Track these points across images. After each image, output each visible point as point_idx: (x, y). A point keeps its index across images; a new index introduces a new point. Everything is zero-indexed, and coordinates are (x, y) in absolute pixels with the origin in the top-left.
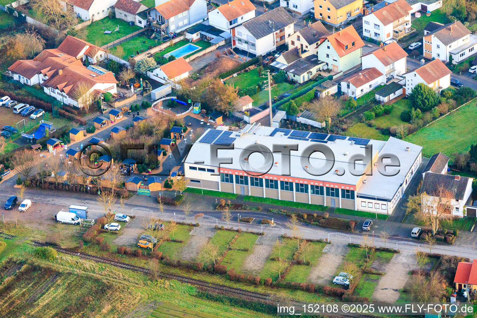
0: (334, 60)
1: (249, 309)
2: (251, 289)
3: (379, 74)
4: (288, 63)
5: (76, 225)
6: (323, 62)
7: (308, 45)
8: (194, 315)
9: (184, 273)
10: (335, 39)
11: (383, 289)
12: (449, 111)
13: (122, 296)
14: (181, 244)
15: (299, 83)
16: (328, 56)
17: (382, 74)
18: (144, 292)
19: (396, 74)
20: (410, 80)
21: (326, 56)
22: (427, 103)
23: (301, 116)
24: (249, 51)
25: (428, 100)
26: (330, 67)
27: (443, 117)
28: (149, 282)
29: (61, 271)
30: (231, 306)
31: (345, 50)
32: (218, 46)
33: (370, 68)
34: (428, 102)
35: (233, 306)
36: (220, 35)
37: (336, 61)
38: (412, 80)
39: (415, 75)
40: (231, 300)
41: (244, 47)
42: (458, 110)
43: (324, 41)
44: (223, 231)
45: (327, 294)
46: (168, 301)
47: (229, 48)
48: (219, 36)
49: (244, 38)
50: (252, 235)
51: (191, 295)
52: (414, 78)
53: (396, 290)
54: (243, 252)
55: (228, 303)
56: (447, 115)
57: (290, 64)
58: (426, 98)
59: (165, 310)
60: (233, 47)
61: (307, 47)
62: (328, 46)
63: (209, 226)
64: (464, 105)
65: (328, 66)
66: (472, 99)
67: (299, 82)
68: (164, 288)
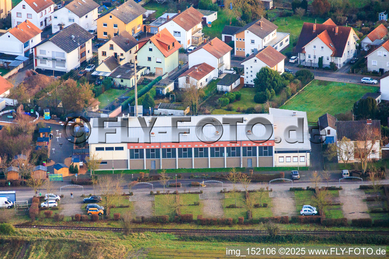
0: (157, 62)
1: (238, 241)
2: (227, 228)
3: (212, 69)
4: (111, 70)
5: (10, 208)
6: (144, 67)
7: (123, 52)
8: (188, 253)
9: (152, 226)
10: (156, 40)
11: (350, 213)
12: (297, 91)
13: (106, 249)
14: (128, 208)
15: (128, 88)
16: (149, 59)
17: (214, 69)
18: (126, 244)
19: (224, 69)
20: (249, 68)
21: (147, 59)
22: (277, 85)
23: (159, 108)
24: (54, 69)
25: (277, 82)
26: (153, 70)
27: (294, 96)
28: (124, 236)
29: (28, 240)
30: (219, 242)
31: (168, 51)
32: (18, 69)
33: (201, 64)
34: (277, 83)
35: (221, 241)
36: (16, 58)
37: (161, 63)
38: (251, 67)
39: (256, 61)
40: (216, 238)
41: (48, 66)
42: (303, 90)
43: (145, 44)
44: (160, 195)
45: (303, 222)
46: (156, 247)
47: (31, 70)
48: (15, 60)
49: (49, 55)
50: (191, 195)
51: (173, 240)
52: (254, 65)
53: (363, 213)
54: (194, 206)
55: (214, 240)
56: (296, 94)
57: (113, 71)
58: (274, 80)
59: (157, 253)
60: (35, 68)
61: (122, 55)
62: (150, 48)
63: (143, 194)
64: (306, 86)
65: (150, 70)
66: (311, 81)
67: (128, 86)
68: (142, 238)
